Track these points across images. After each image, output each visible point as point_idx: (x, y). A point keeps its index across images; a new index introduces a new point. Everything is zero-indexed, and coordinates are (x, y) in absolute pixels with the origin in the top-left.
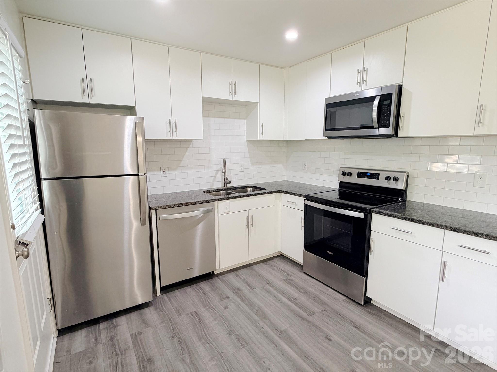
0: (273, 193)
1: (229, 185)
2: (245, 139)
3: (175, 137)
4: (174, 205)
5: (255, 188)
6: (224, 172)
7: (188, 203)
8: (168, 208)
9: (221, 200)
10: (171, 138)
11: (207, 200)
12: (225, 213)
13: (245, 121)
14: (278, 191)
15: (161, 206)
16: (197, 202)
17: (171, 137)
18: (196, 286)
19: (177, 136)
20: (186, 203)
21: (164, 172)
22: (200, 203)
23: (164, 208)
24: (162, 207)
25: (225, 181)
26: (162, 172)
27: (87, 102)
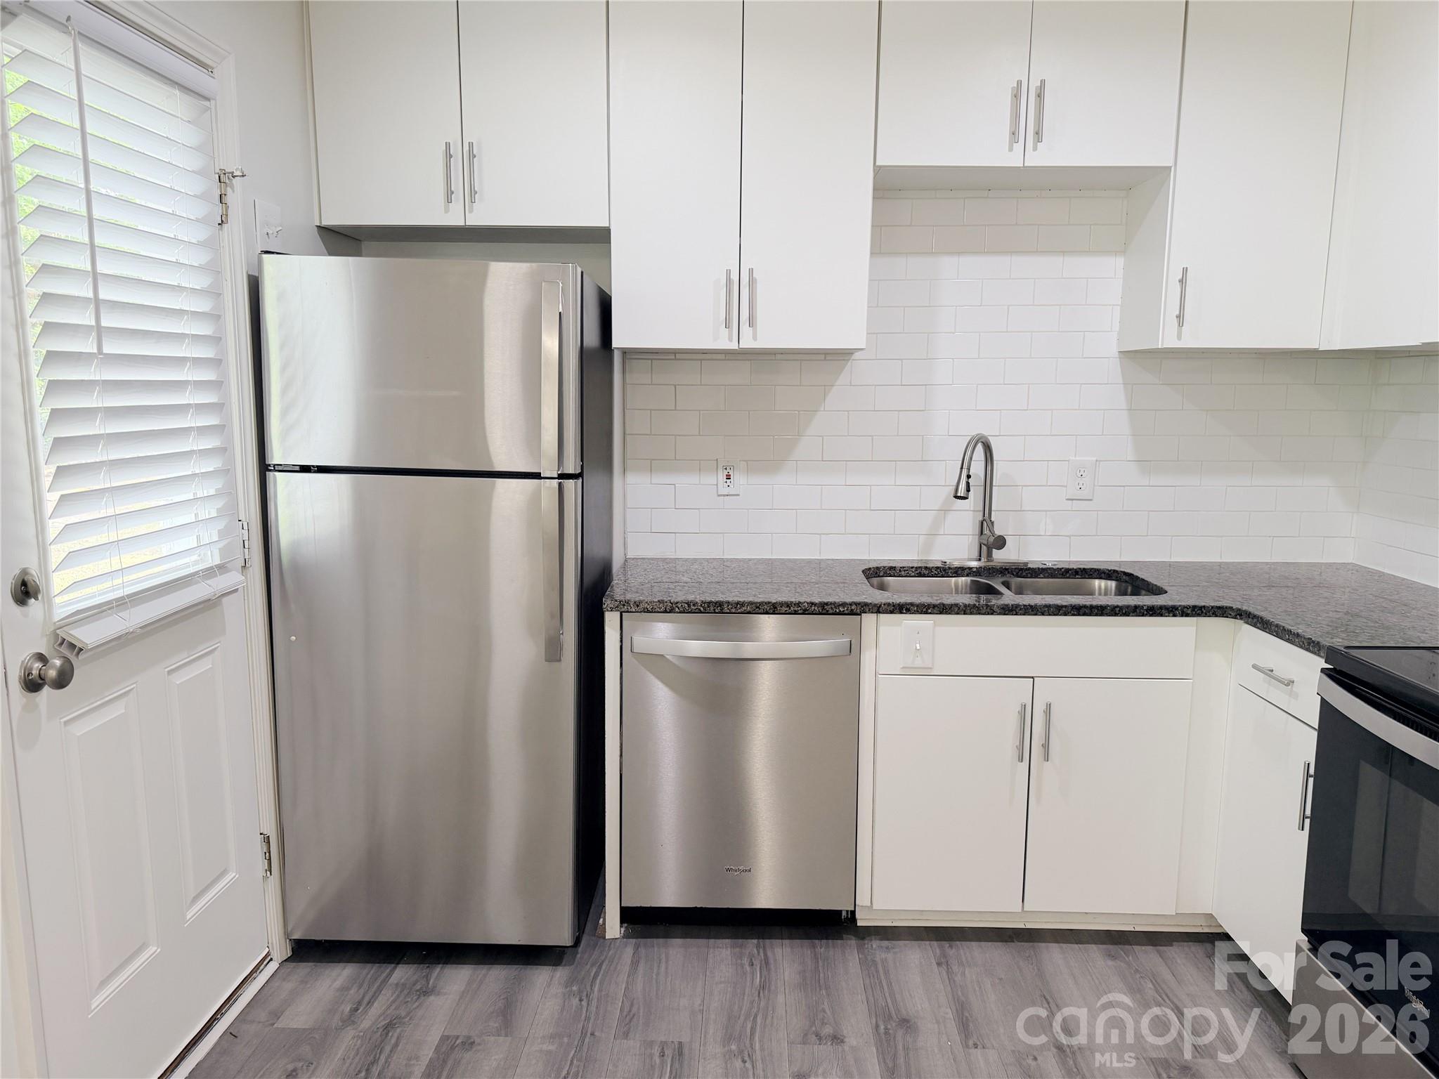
0: (1187, 615)
1: (1000, 556)
2: (1113, 350)
3: (747, 343)
4: (688, 604)
5: (1129, 582)
6: (961, 493)
7: (742, 604)
8: (665, 612)
9: (892, 612)
10: (734, 346)
11: (827, 604)
12: (909, 672)
13: (1120, 261)
14: (1219, 608)
15: (640, 602)
16: (782, 604)
17: (730, 340)
18: (758, 947)
19: (755, 338)
20: (738, 603)
21: (728, 477)
22: (796, 613)
23: (648, 612)
24: (642, 606)
25: (982, 533)
26: (722, 477)
27: (459, 222)
